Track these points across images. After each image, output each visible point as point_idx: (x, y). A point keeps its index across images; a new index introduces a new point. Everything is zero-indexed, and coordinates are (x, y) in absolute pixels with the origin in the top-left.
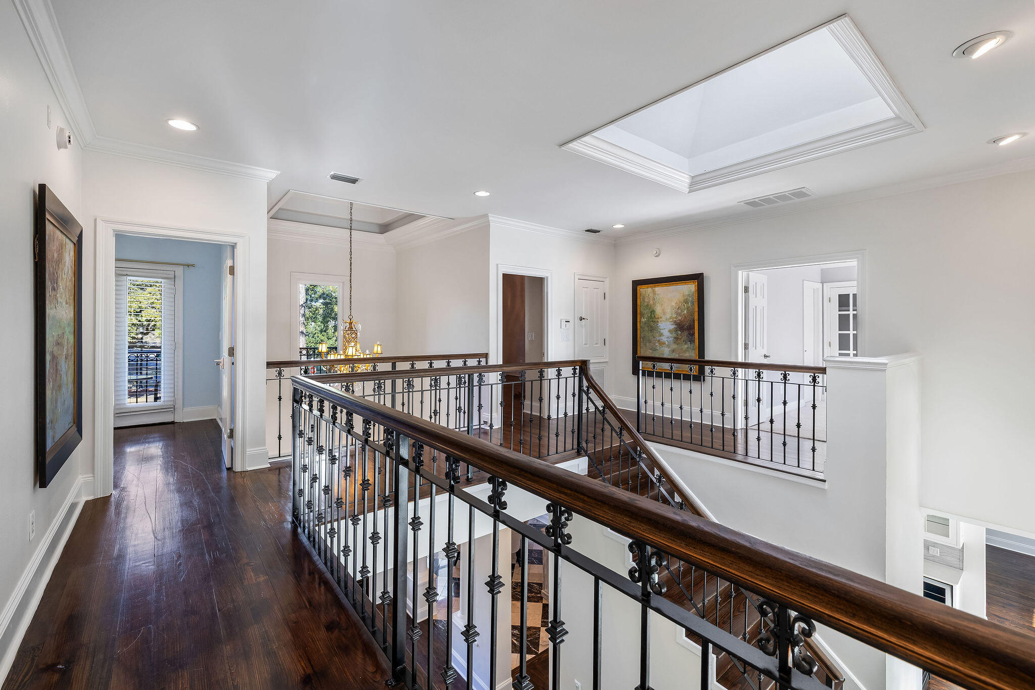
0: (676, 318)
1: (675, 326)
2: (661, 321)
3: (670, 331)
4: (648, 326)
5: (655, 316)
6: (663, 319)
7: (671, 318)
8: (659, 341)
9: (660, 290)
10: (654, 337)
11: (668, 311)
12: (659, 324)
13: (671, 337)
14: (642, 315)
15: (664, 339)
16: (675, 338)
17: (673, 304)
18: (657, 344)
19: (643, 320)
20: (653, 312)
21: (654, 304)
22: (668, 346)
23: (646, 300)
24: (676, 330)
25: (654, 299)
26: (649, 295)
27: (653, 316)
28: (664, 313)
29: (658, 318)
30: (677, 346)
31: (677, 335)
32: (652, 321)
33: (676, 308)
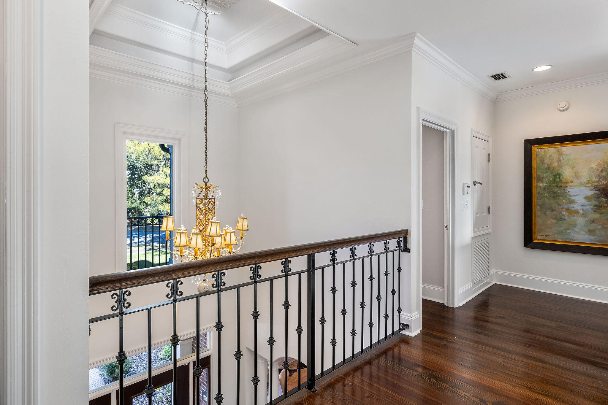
0: (598, 182)
1: (596, 192)
2: (571, 186)
3: (587, 198)
4: (549, 192)
5: (560, 181)
6: (576, 182)
7: (588, 182)
8: (568, 209)
9: (567, 149)
10: (559, 205)
11: (584, 174)
12: (569, 190)
13: (589, 205)
14: (540, 179)
15: (576, 207)
16: (596, 206)
17: (594, 165)
18: (564, 213)
19: (541, 185)
20: (557, 176)
21: (560, 166)
22: (584, 215)
23: (547, 162)
24: (598, 197)
25: (560, 161)
26: (550, 156)
27: (558, 180)
28: (577, 177)
29: (566, 183)
30: (599, 215)
31: (600, 202)
32: (557, 186)
33: (597, 170)
